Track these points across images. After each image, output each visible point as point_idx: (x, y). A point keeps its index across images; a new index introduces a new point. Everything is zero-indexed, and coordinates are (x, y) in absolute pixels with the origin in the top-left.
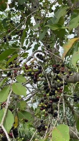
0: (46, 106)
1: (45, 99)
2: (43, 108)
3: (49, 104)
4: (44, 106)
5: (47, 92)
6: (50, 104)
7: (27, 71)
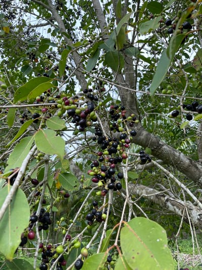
0: (103, 174)
1: (101, 160)
2: (97, 178)
3: (109, 170)
4: (100, 175)
5: (104, 148)
6: (111, 170)
7: (67, 107)
